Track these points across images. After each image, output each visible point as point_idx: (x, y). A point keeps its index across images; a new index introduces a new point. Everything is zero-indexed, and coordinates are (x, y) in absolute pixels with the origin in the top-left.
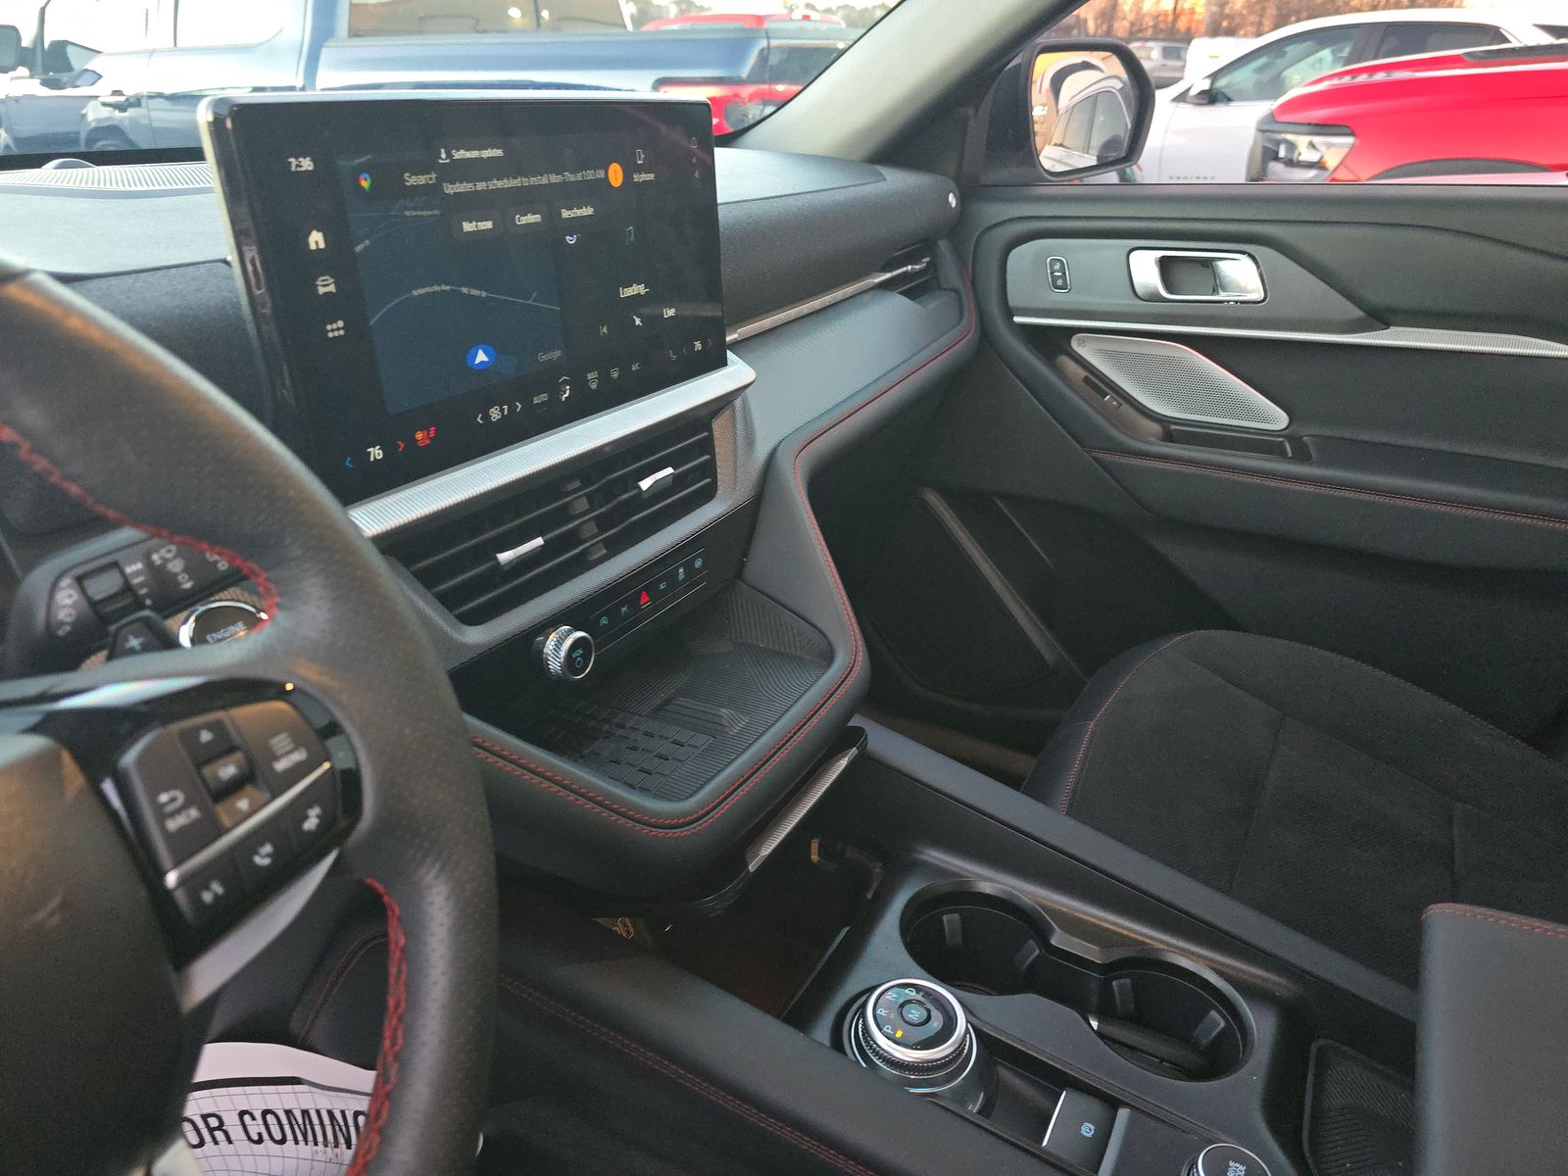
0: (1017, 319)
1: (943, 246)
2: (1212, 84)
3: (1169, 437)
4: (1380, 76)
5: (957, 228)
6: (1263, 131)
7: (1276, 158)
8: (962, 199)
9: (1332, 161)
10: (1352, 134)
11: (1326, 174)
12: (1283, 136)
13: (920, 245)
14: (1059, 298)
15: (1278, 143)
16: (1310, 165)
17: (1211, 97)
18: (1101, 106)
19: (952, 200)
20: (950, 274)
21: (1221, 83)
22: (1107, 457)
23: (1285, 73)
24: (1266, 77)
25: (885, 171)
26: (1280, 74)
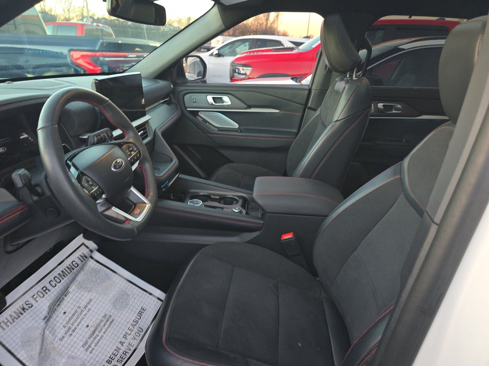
0: (188, 109)
1: (171, 95)
2: (219, 51)
3: (219, 130)
4: (255, 53)
5: (173, 92)
6: (232, 66)
7: (235, 72)
8: (174, 86)
9: (248, 73)
10: (251, 67)
11: (247, 76)
12: (236, 67)
13: (167, 95)
14: (195, 105)
15: (236, 68)
16: (243, 74)
17: (219, 55)
18: (196, 65)
19: (172, 86)
20: (174, 100)
21: (221, 51)
22: (208, 135)
23: (236, 49)
24: (231, 50)
25: (159, 81)
26: (235, 49)
